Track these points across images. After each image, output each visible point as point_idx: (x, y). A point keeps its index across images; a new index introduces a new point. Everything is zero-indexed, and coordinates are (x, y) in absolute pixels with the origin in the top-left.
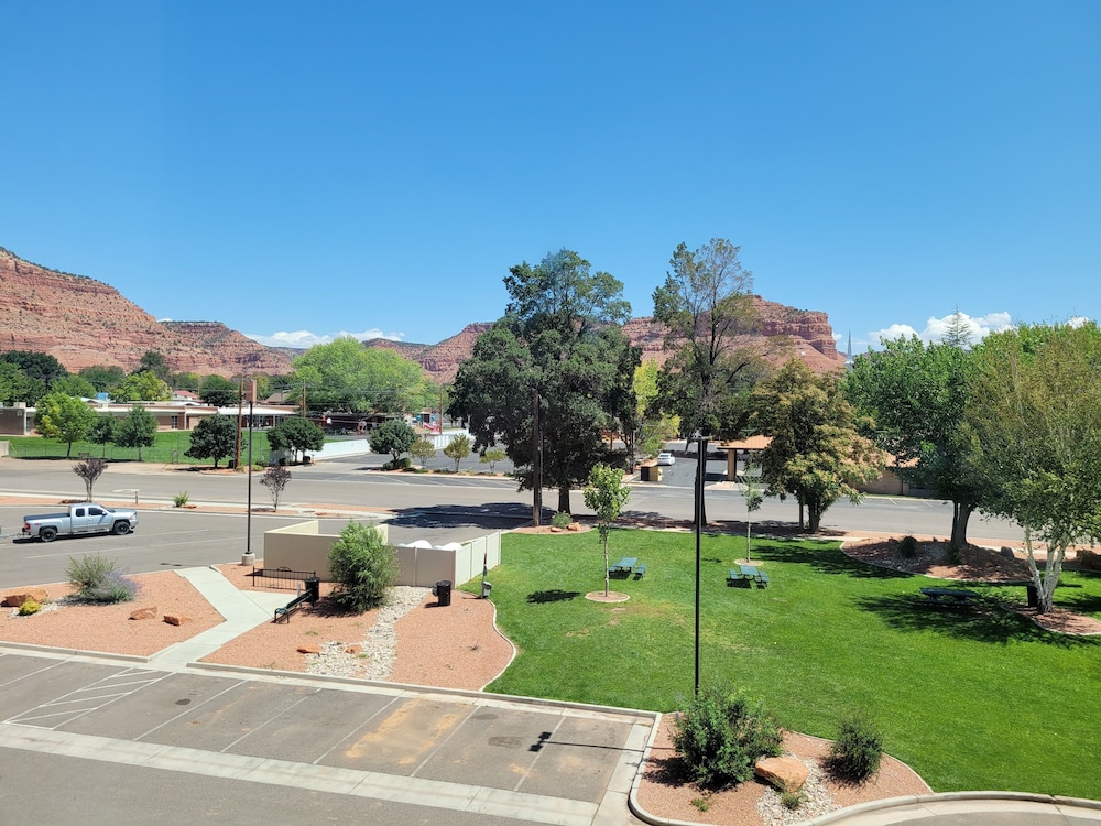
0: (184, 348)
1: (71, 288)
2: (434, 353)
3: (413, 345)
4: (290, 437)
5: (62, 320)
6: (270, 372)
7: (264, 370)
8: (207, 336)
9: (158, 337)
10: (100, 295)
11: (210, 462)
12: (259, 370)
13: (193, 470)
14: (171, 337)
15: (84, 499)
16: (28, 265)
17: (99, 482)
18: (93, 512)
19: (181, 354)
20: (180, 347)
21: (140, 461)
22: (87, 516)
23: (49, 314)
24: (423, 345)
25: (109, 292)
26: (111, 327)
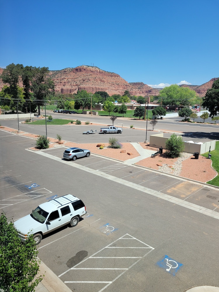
0: (134, 89)
1: (110, 76)
2: (200, 88)
3: (194, 86)
4: (158, 112)
5: (108, 84)
6: (154, 95)
7: (152, 94)
8: (139, 86)
9: (128, 87)
10: (116, 77)
11: (138, 118)
12: (151, 94)
13: (135, 119)
14: (131, 86)
15: (112, 125)
16: (102, 71)
17: (115, 121)
18: (114, 128)
19: (133, 91)
20: (133, 89)
21: (123, 117)
22: (112, 129)
23: (106, 82)
24: (197, 86)
25: (118, 76)
26: (118, 85)
